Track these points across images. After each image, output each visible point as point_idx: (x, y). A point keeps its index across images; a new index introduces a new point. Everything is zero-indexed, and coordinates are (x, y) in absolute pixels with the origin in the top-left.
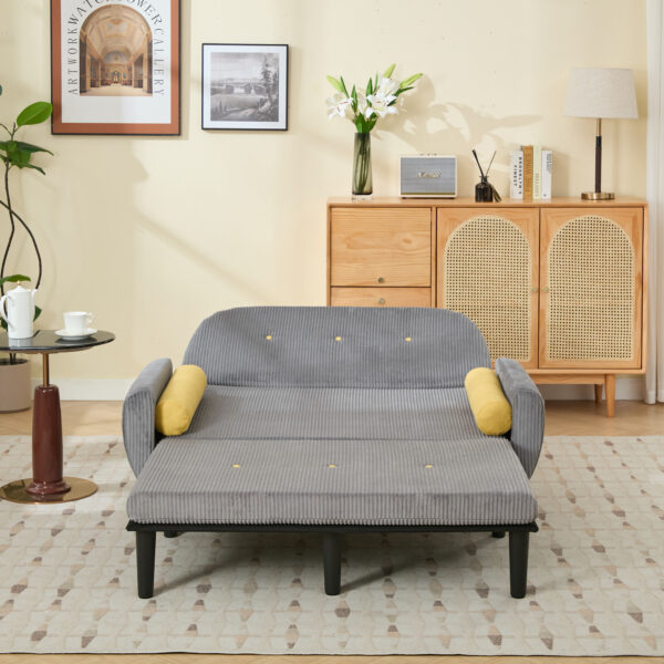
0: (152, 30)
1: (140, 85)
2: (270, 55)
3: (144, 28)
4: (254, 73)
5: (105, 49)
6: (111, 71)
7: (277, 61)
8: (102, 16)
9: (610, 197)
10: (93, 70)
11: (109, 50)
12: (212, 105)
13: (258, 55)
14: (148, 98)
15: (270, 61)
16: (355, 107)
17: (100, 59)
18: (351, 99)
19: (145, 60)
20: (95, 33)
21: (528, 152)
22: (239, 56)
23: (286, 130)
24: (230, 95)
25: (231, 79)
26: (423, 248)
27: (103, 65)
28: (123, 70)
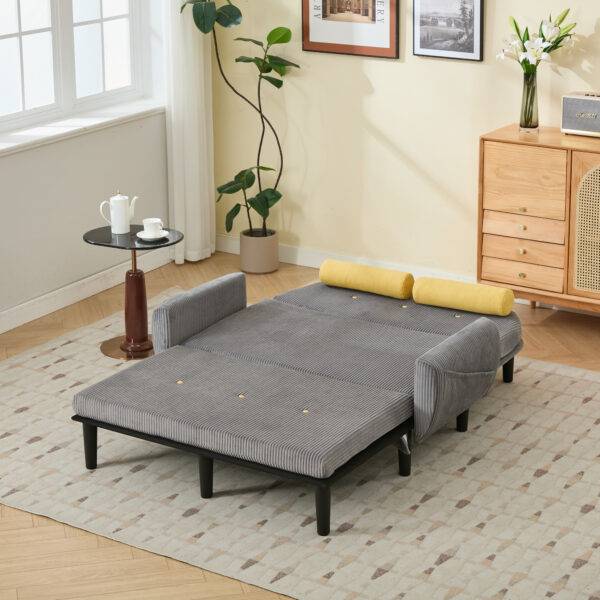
4: (453, 9)
6: (345, 1)
12: (421, 34)
14: (371, 26)
23: (481, 60)
24: (435, 27)
25: (435, 13)
26: (559, 185)
28: (354, 1)
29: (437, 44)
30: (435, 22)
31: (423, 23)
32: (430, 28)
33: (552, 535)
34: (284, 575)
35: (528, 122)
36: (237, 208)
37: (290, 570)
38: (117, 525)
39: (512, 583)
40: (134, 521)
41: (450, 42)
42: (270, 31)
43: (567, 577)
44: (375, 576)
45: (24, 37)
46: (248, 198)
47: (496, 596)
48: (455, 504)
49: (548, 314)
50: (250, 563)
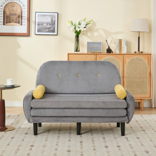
0: (22, 8)
1: (19, 23)
2: (53, 15)
3: (20, 8)
4: (49, 20)
5: (10, 13)
6: (11, 19)
7: (55, 17)
8: (9, 5)
9: (142, 52)
10: (7, 19)
12: (38, 28)
13: (50, 15)
14: (21, 26)
15: (53, 17)
16: (75, 28)
17: (8, 16)
18: (74, 26)
19: (20, 16)
20: (7, 9)
21: (120, 41)
22: (46, 15)
23: (57, 35)
24: (42, 26)
25: (43, 21)
27: (9, 18)
28: (15, 19)
29: (43, 31)
30: (42, 24)
31: (38, 25)
32: (41, 26)
41: (47, 30)
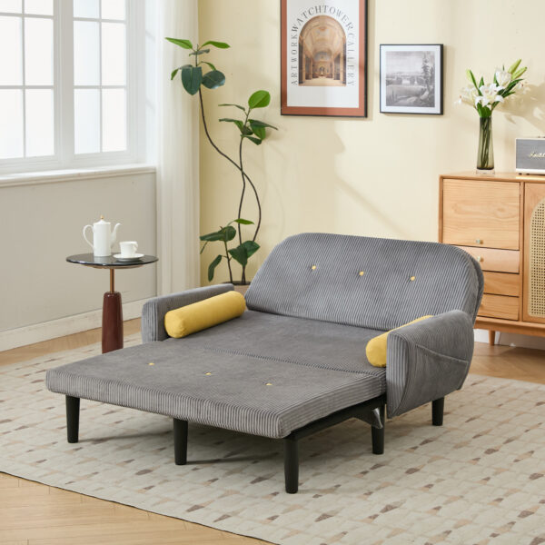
0: (346, 34)
1: (338, 78)
2: (429, 53)
3: (341, 33)
4: (416, 68)
5: (315, 50)
6: (319, 67)
7: (433, 57)
8: (313, 24)
10: (307, 66)
11: (318, 51)
12: (387, 93)
13: (419, 53)
14: (343, 88)
15: (428, 58)
17: (312, 58)
19: (342, 58)
20: (309, 37)
22: (409, 54)
23: (441, 114)
24: (399, 86)
25: (401, 73)
26: (513, 217)
27: (314, 63)
28: (327, 67)
29: (401, 101)
30: (399, 82)
31: (388, 83)
33: (500, 494)
34: (229, 516)
35: (484, 164)
36: (219, 259)
37: (235, 514)
38: (71, 479)
39: (456, 527)
40: (88, 477)
41: (414, 99)
42: (251, 94)
43: (513, 523)
44: (319, 519)
45: (27, 90)
46: (228, 249)
47: (439, 535)
48: (405, 471)
49: (506, 349)
50: (196, 508)
